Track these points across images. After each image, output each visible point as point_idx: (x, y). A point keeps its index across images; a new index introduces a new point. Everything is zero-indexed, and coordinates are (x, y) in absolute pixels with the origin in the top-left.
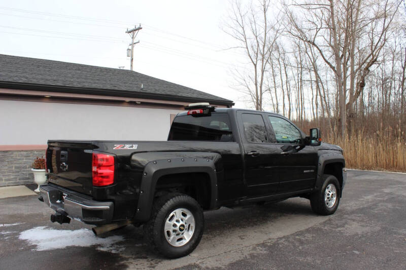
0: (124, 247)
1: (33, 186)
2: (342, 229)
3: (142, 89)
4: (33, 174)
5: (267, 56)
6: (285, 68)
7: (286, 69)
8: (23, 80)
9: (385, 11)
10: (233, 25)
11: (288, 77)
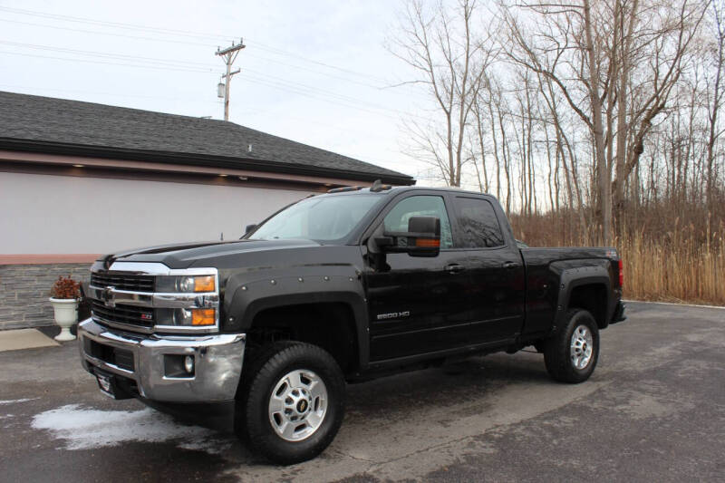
0: (230, 442)
1: (53, 330)
2: (624, 407)
3: (250, 154)
4: (52, 308)
5: (469, 98)
6: (501, 119)
7: (503, 120)
8: (33, 136)
9: (682, 18)
10: (409, 43)
11: (506, 135)
